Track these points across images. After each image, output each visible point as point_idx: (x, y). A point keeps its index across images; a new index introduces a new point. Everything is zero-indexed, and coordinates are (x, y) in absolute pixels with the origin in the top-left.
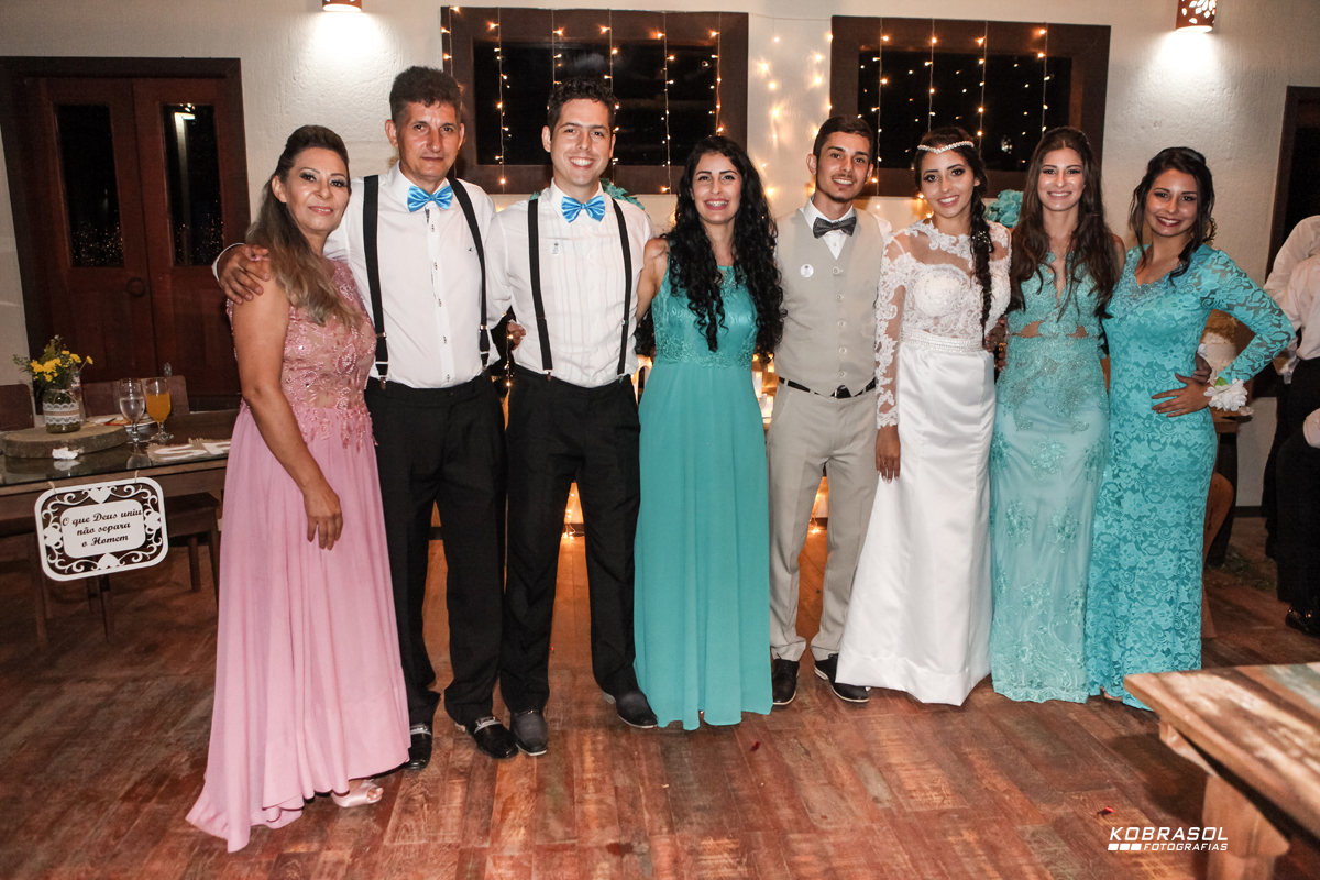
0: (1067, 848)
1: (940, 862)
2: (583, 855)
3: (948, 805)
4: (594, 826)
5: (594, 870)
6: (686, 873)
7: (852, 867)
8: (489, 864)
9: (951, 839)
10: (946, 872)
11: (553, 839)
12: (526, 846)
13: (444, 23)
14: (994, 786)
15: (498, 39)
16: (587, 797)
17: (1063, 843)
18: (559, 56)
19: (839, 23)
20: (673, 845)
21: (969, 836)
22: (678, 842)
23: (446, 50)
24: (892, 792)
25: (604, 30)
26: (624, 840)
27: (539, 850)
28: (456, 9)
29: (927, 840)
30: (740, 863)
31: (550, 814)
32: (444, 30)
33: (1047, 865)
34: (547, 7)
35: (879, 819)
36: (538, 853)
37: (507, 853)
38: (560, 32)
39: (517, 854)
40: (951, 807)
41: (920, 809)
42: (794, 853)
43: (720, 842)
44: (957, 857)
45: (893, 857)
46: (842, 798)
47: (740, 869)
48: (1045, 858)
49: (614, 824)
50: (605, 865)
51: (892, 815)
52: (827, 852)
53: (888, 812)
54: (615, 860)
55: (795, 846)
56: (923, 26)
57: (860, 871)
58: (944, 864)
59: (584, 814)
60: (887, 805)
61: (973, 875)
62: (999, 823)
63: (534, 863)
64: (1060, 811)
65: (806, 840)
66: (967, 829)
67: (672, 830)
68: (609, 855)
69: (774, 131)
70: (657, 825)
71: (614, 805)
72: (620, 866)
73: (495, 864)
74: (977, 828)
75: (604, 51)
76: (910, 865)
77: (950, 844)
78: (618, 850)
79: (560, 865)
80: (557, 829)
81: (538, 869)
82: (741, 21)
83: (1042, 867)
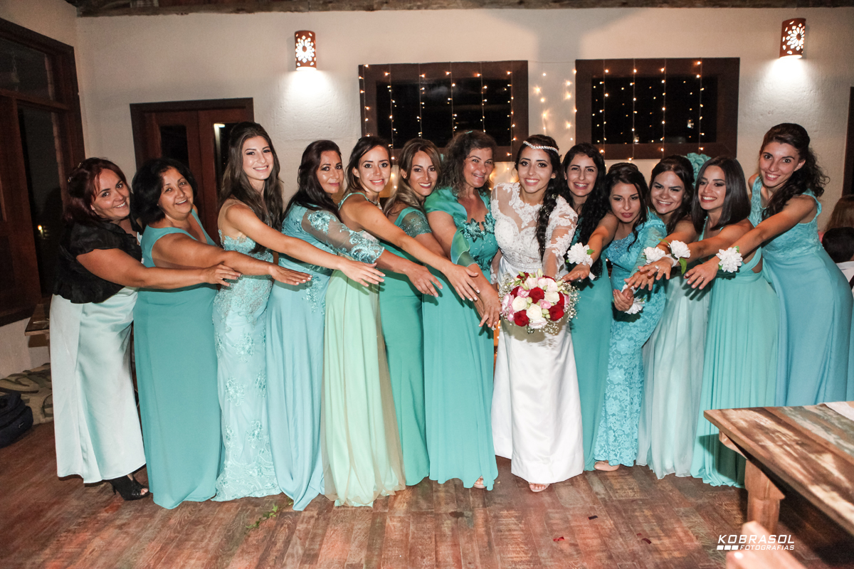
0: (702, 520)
1: (630, 525)
2: (437, 516)
3: (638, 496)
4: (443, 503)
5: (443, 524)
6: (491, 527)
7: (581, 526)
8: (388, 520)
9: (637, 514)
10: (633, 530)
11: (421, 509)
12: (407, 512)
13: (360, 74)
14: (664, 488)
15: (390, 81)
16: (440, 489)
17: (700, 517)
18: (423, 89)
19: (580, 64)
20: (485, 513)
21: (648, 513)
22: (488, 512)
23: (361, 88)
24: (606, 490)
25: (448, 73)
26: (459, 510)
27: (413, 514)
28: (367, 66)
29: (624, 514)
30: (520, 523)
31: (420, 497)
32: (360, 78)
33: (690, 528)
34: (416, 62)
35: (598, 503)
36: (412, 515)
37: (397, 515)
38: (423, 76)
39: (402, 516)
40: (638, 498)
41: (621, 499)
42: (550, 519)
43: (510, 512)
44: (640, 523)
45: (604, 522)
46: (578, 492)
47: (520, 525)
48: (689, 525)
49: (454, 502)
50: (449, 522)
51: (605, 501)
52: (568, 519)
53: (604, 500)
54: (454, 520)
55: (551, 515)
56: (628, 63)
57: (585, 528)
58: (632, 526)
59: (438, 497)
60: (603, 496)
61: (648, 532)
62: (664, 506)
63: (412, 520)
64: (700, 501)
65: (557, 513)
66: (647, 509)
67: (485, 505)
68: (451, 517)
69: (544, 126)
70: (477, 503)
71: (454, 493)
72: (457, 522)
73: (391, 520)
74: (652, 509)
75: (448, 85)
76: (613, 526)
77: (637, 516)
78: (456, 515)
79: (425, 521)
80: (424, 505)
81: (413, 522)
82: (524, 65)
83: (687, 529)
